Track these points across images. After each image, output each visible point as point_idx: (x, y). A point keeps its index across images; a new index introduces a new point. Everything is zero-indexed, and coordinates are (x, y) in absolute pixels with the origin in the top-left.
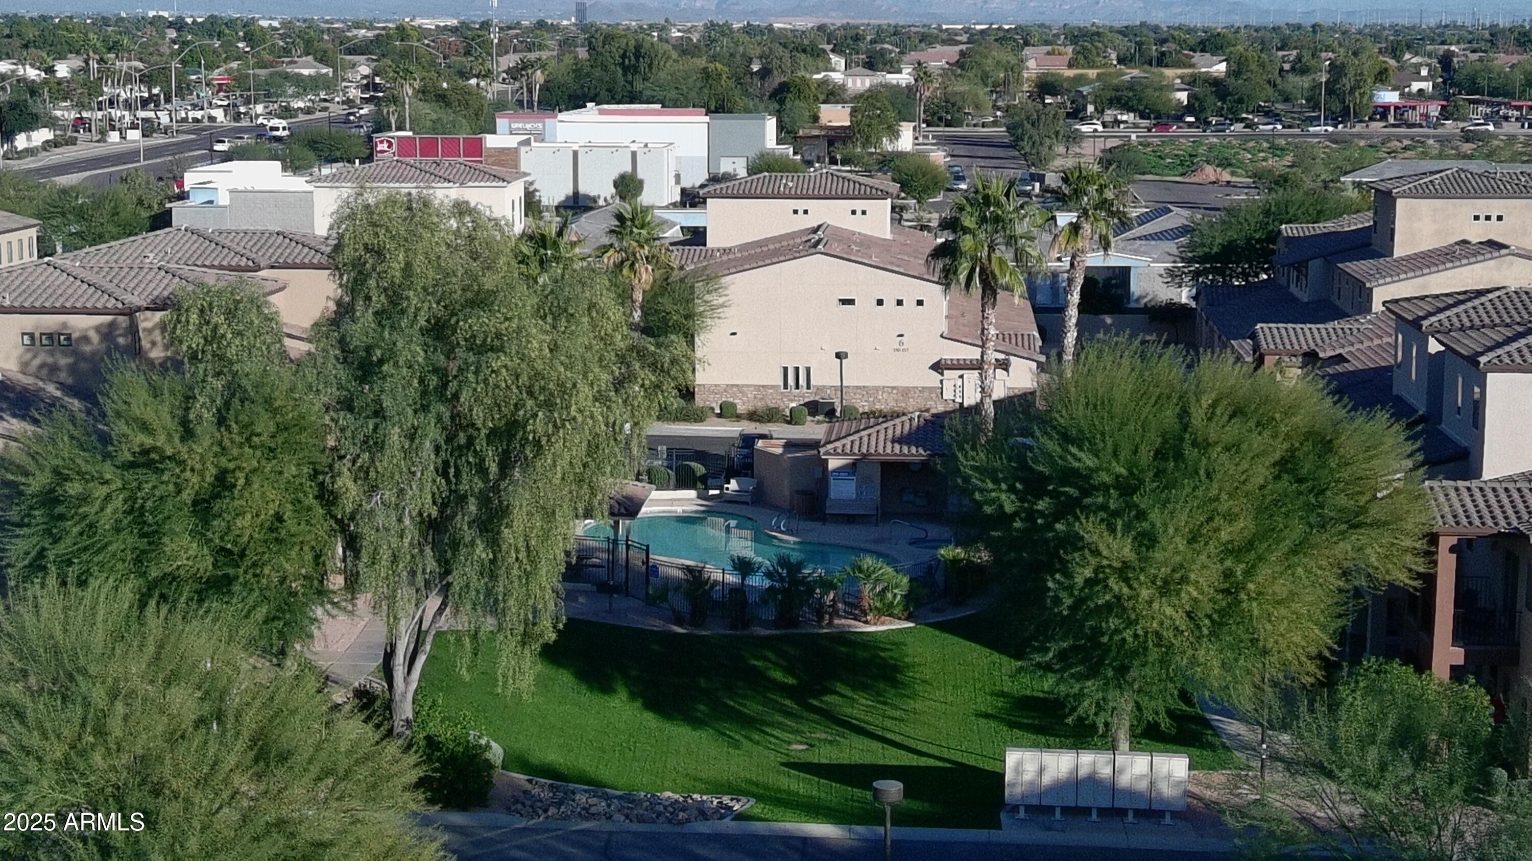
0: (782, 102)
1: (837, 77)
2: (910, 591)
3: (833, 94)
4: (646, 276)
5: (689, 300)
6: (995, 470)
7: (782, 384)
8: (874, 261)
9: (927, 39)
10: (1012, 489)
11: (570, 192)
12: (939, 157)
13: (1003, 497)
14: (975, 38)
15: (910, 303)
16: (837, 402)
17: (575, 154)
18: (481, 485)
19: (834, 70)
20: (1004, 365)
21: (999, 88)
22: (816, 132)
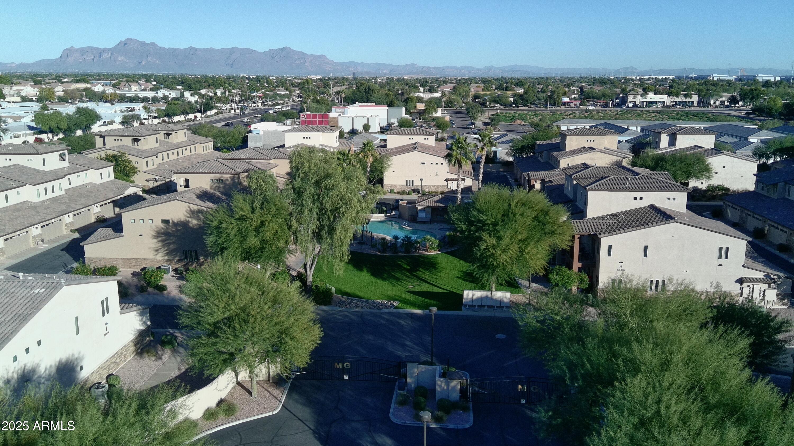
0: (407, 103)
1: (421, 95)
2: (439, 244)
3: (420, 100)
4: (371, 160)
5: (382, 163)
6: (461, 219)
7: (406, 184)
8: (430, 153)
9: (445, 82)
10: (465, 224)
11: (351, 128)
12: (448, 118)
13: (463, 226)
14: (458, 82)
15: (439, 164)
16: (420, 189)
17: (353, 118)
18: (328, 223)
19: (420, 92)
20: (464, 180)
21: (464, 97)
22: (416, 111)
